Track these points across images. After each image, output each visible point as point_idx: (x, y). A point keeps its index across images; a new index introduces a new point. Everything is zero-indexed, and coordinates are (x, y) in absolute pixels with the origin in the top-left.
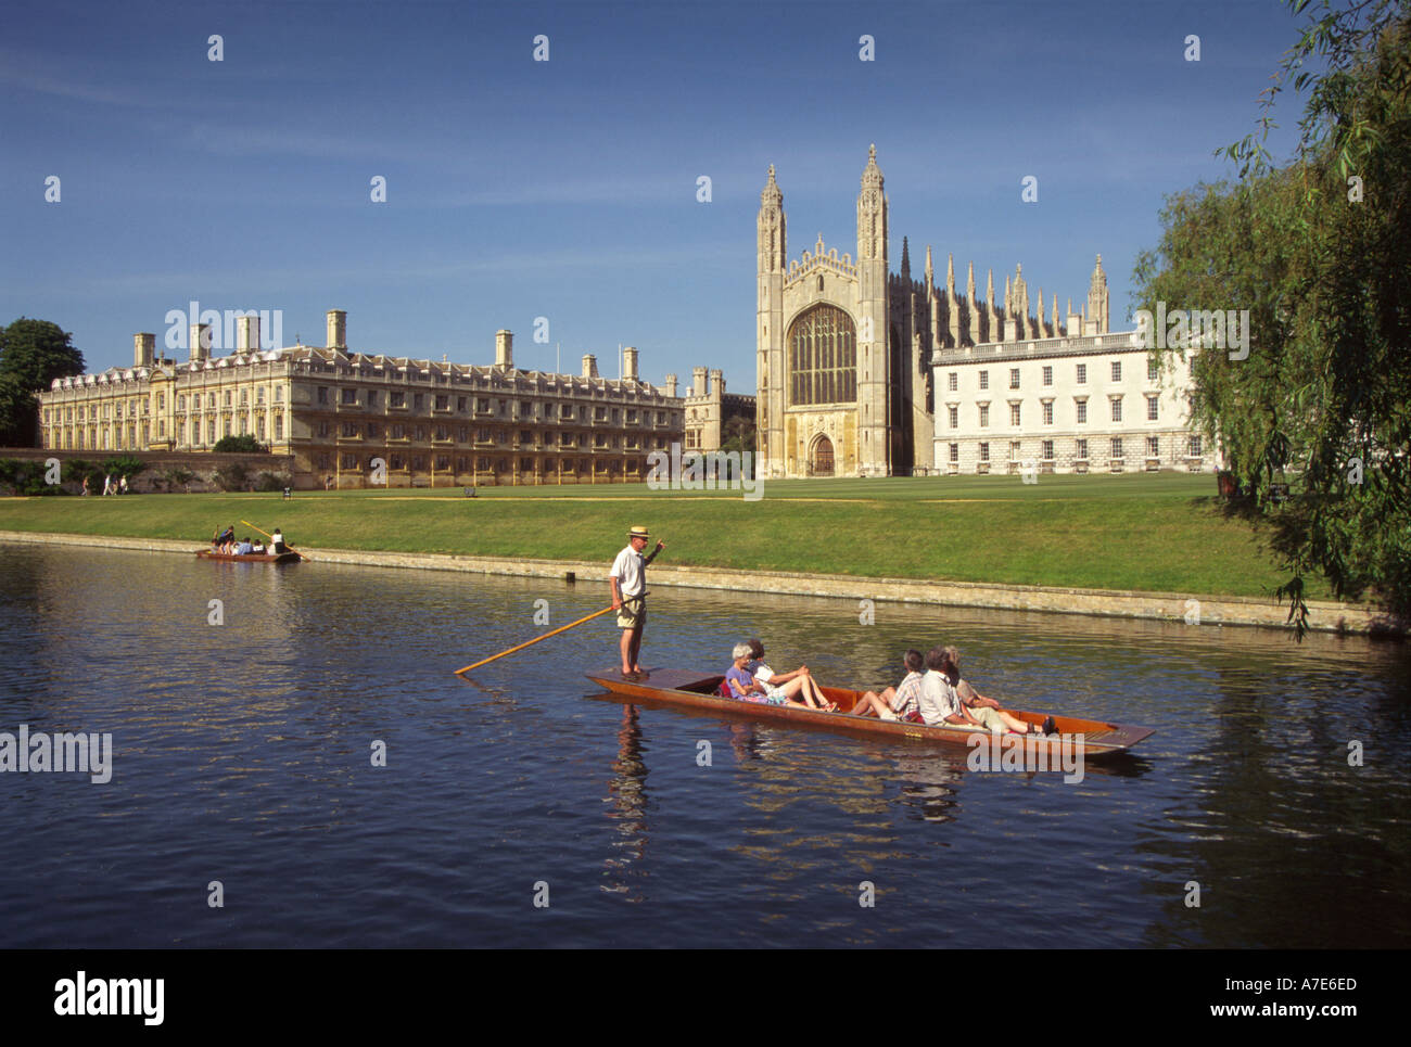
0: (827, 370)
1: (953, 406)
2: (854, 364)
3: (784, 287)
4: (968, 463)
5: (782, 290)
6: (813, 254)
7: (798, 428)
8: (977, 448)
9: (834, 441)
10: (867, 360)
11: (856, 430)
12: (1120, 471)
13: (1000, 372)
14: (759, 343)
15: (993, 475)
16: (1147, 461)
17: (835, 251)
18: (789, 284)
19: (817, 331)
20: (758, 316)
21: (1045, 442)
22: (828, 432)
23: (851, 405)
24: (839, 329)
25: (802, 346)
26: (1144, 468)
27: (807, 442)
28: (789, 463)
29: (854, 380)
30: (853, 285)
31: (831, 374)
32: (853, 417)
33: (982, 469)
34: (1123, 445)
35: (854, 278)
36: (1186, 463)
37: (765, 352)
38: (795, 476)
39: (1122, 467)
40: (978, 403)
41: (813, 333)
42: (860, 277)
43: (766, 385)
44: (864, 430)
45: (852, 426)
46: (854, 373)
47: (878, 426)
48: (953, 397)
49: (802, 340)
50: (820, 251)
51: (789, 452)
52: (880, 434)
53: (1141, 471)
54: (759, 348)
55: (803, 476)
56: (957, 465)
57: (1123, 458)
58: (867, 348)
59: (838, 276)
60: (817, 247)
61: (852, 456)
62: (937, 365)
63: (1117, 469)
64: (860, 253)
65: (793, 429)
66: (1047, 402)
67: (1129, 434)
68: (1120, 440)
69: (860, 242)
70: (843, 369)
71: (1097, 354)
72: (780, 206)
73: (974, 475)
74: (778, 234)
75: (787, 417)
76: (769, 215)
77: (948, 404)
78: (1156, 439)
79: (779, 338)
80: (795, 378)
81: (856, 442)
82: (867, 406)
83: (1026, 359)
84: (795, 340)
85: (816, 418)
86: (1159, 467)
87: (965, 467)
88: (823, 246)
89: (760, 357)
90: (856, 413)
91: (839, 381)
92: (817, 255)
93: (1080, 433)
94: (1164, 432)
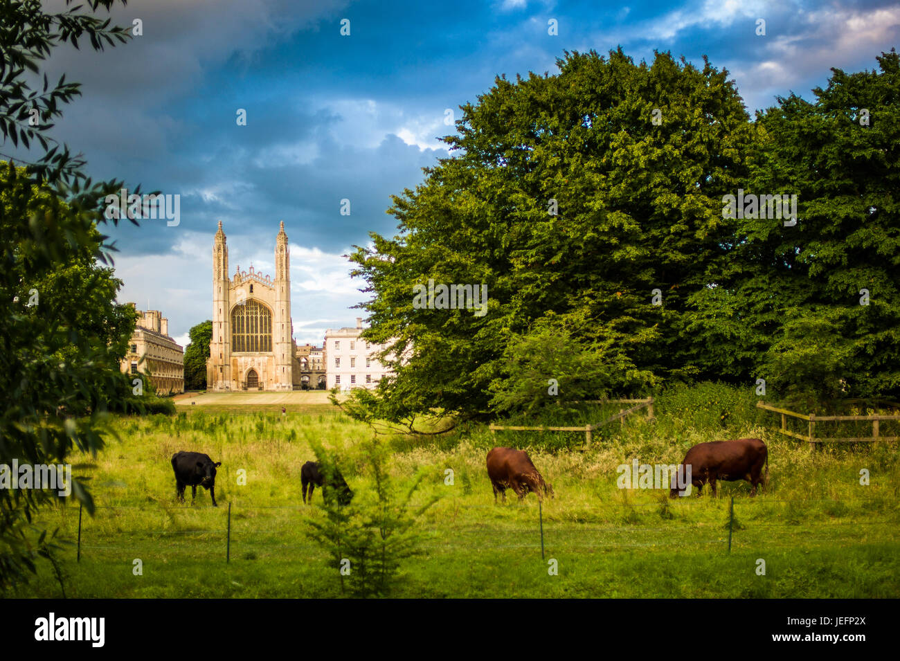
0: (254, 334)
1: (337, 357)
2: (271, 332)
7: (239, 365)
8: (349, 377)
9: (259, 372)
19: (247, 313)
22: (256, 367)
23: (269, 353)
24: (261, 313)
25: (238, 321)
27: (244, 372)
29: (271, 341)
31: (257, 337)
32: (272, 360)
40: (350, 356)
41: (245, 314)
46: (270, 337)
48: (337, 353)
49: (239, 317)
52: (289, 369)
65: (235, 365)
70: (263, 334)
75: (232, 358)
77: (334, 355)
80: (234, 337)
84: (234, 317)
85: (249, 359)
91: (261, 340)
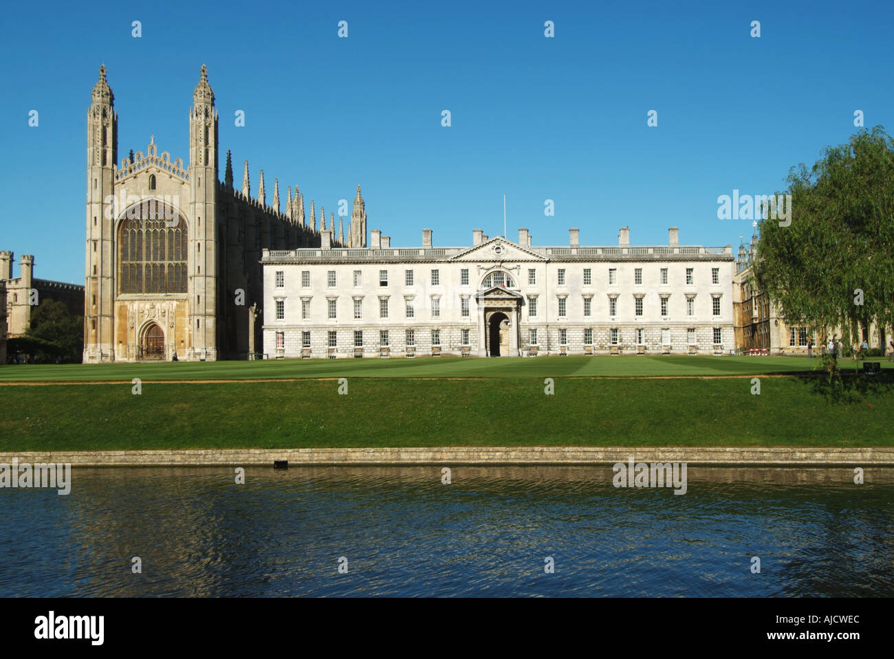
1: (280, 300)
2: (185, 256)
3: (116, 181)
4: (293, 349)
5: (113, 183)
6: (145, 155)
7: (129, 315)
8: (300, 336)
9: (164, 328)
10: (199, 255)
11: (187, 319)
12: (413, 355)
13: (319, 273)
14: (88, 232)
15: (314, 359)
16: (433, 348)
17: (168, 154)
18: (120, 180)
20: (88, 206)
21: (356, 332)
22: (158, 320)
23: (181, 295)
25: (133, 238)
26: (431, 353)
27: (138, 329)
28: (119, 348)
29: (185, 273)
30: (185, 187)
31: (162, 266)
32: (184, 307)
33: (305, 354)
34: (415, 335)
35: (185, 181)
36: (460, 350)
37: (95, 241)
38: (125, 360)
39: (415, 353)
40: (301, 298)
41: (144, 227)
42: (193, 179)
43: (95, 273)
44: (196, 318)
45: (183, 314)
46: (185, 267)
47: (210, 315)
48: (280, 292)
49: (132, 233)
50: (152, 152)
51: (118, 338)
52: (211, 322)
53: (429, 355)
54: (88, 237)
55: (132, 360)
56: (284, 351)
57: (415, 345)
58: (199, 244)
59: (171, 177)
60: (149, 149)
61: (182, 341)
62: (266, 264)
63: (411, 354)
64: (193, 160)
65: (123, 316)
66: (357, 299)
67: (421, 326)
68: (413, 331)
69: (193, 151)
70: (174, 262)
71: (396, 263)
72: (112, 104)
73: (298, 359)
74: (109, 130)
75: (117, 304)
76: (100, 112)
77: (275, 298)
78: (438, 331)
79: (110, 229)
80: (124, 267)
81: (187, 329)
82: (199, 297)
83: (341, 263)
84: (126, 233)
85: (148, 305)
86: (441, 353)
87: (290, 352)
88: (155, 148)
89: (89, 246)
90: (187, 304)
91: (170, 273)
92: (150, 156)
93: (383, 325)
94: (444, 326)
